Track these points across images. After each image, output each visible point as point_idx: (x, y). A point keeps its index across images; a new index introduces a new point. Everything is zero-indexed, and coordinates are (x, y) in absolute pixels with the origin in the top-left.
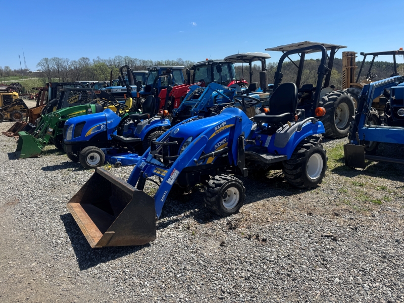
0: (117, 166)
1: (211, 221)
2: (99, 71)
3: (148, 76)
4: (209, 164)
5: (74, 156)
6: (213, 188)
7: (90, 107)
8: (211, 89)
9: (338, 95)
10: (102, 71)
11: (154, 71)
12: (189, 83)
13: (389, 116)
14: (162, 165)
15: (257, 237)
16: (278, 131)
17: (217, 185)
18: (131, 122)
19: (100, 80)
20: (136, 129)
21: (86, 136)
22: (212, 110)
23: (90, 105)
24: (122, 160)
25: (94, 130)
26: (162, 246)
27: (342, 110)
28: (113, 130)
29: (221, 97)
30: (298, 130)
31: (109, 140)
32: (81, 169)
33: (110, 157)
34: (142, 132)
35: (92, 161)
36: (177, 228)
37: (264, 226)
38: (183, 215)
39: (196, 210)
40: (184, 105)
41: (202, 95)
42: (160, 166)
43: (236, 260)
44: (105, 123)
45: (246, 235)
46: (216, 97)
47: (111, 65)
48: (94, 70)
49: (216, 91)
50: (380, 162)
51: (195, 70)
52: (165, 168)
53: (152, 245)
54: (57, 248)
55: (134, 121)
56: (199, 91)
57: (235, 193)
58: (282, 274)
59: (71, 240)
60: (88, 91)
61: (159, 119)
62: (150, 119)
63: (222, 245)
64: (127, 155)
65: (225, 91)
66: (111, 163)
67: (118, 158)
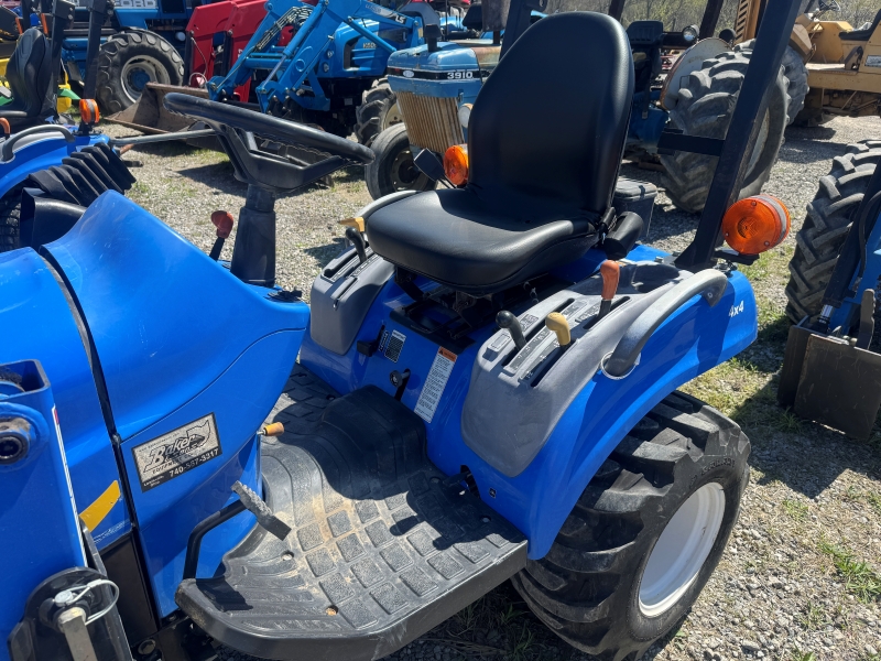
8: (330, 14)
29: (369, 46)
30: (611, 366)
46: (352, 43)
49: (352, 25)
62: (12, 137)
65: (383, 25)
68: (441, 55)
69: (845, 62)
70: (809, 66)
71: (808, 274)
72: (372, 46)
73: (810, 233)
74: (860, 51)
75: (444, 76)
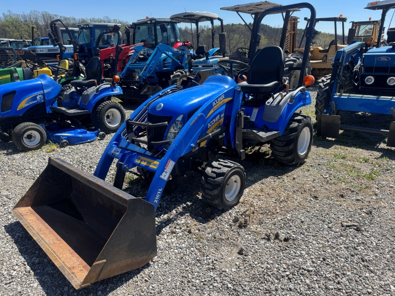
0: (62, 146)
1: (213, 219)
2: (11, 28)
3: (79, 35)
4: (203, 147)
5: (5, 135)
6: (214, 178)
7: (16, 72)
8: (160, 50)
9: (295, 61)
10: (15, 27)
11: (86, 28)
12: (128, 44)
13: (356, 84)
14: (148, 153)
15: (277, 236)
16: (268, 103)
17: (219, 175)
18: (73, 89)
19: (18, 39)
20: (80, 98)
21: (18, 109)
22: (193, 78)
23: (15, 69)
24: (68, 138)
25: (28, 102)
26: (166, 263)
27: (295, 77)
28: (51, 102)
29: (171, 61)
30: (290, 102)
31: (49, 114)
32: (16, 151)
33: (52, 135)
34: (90, 102)
35: (30, 141)
36: (174, 233)
37: (276, 220)
38: (174, 212)
39: (188, 203)
40: (128, 69)
41: (150, 58)
42: (144, 155)
43: (269, 275)
44: (41, 92)
45: (263, 236)
46: (165, 60)
47: (26, 21)
48: (6, 26)
49: (165, 54)
50: (345, 131)
51: (135, 28)
52: (154, 158)
53: (152, 263)
54: (13, 285)
55: (76, 88)
56: (144, 53)
57: (235, 182)
58: (332, 289)
59: (32, 269)
60: (8, 51)
61: (109, 86)
62: (98, 86)
63: (240, 253)
64: (73, 131)
65: (174, 54)
66: (55, 142)
67: (63, 136)
68: (211, 60)
69: (322, 60)
70: (311, 61)
71: (320, 108)
72: (171, 60)
73: (319, 97)
74: (326, 56)
75: (212, 66)
